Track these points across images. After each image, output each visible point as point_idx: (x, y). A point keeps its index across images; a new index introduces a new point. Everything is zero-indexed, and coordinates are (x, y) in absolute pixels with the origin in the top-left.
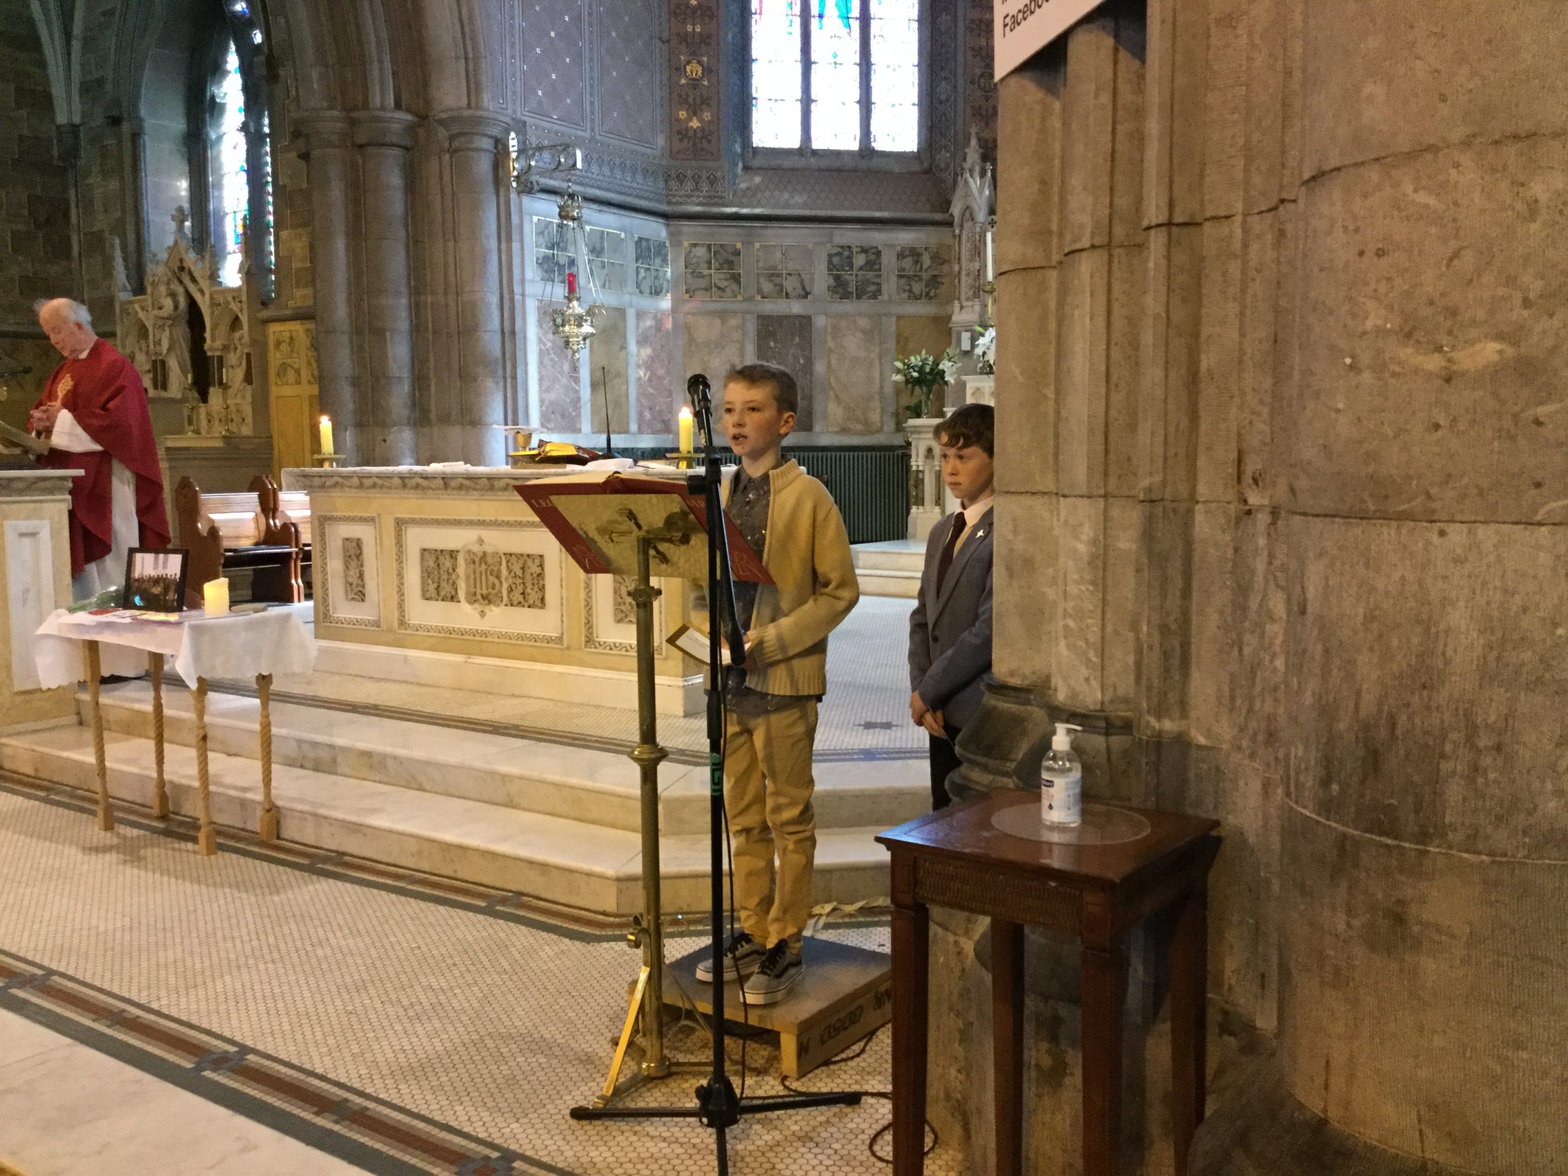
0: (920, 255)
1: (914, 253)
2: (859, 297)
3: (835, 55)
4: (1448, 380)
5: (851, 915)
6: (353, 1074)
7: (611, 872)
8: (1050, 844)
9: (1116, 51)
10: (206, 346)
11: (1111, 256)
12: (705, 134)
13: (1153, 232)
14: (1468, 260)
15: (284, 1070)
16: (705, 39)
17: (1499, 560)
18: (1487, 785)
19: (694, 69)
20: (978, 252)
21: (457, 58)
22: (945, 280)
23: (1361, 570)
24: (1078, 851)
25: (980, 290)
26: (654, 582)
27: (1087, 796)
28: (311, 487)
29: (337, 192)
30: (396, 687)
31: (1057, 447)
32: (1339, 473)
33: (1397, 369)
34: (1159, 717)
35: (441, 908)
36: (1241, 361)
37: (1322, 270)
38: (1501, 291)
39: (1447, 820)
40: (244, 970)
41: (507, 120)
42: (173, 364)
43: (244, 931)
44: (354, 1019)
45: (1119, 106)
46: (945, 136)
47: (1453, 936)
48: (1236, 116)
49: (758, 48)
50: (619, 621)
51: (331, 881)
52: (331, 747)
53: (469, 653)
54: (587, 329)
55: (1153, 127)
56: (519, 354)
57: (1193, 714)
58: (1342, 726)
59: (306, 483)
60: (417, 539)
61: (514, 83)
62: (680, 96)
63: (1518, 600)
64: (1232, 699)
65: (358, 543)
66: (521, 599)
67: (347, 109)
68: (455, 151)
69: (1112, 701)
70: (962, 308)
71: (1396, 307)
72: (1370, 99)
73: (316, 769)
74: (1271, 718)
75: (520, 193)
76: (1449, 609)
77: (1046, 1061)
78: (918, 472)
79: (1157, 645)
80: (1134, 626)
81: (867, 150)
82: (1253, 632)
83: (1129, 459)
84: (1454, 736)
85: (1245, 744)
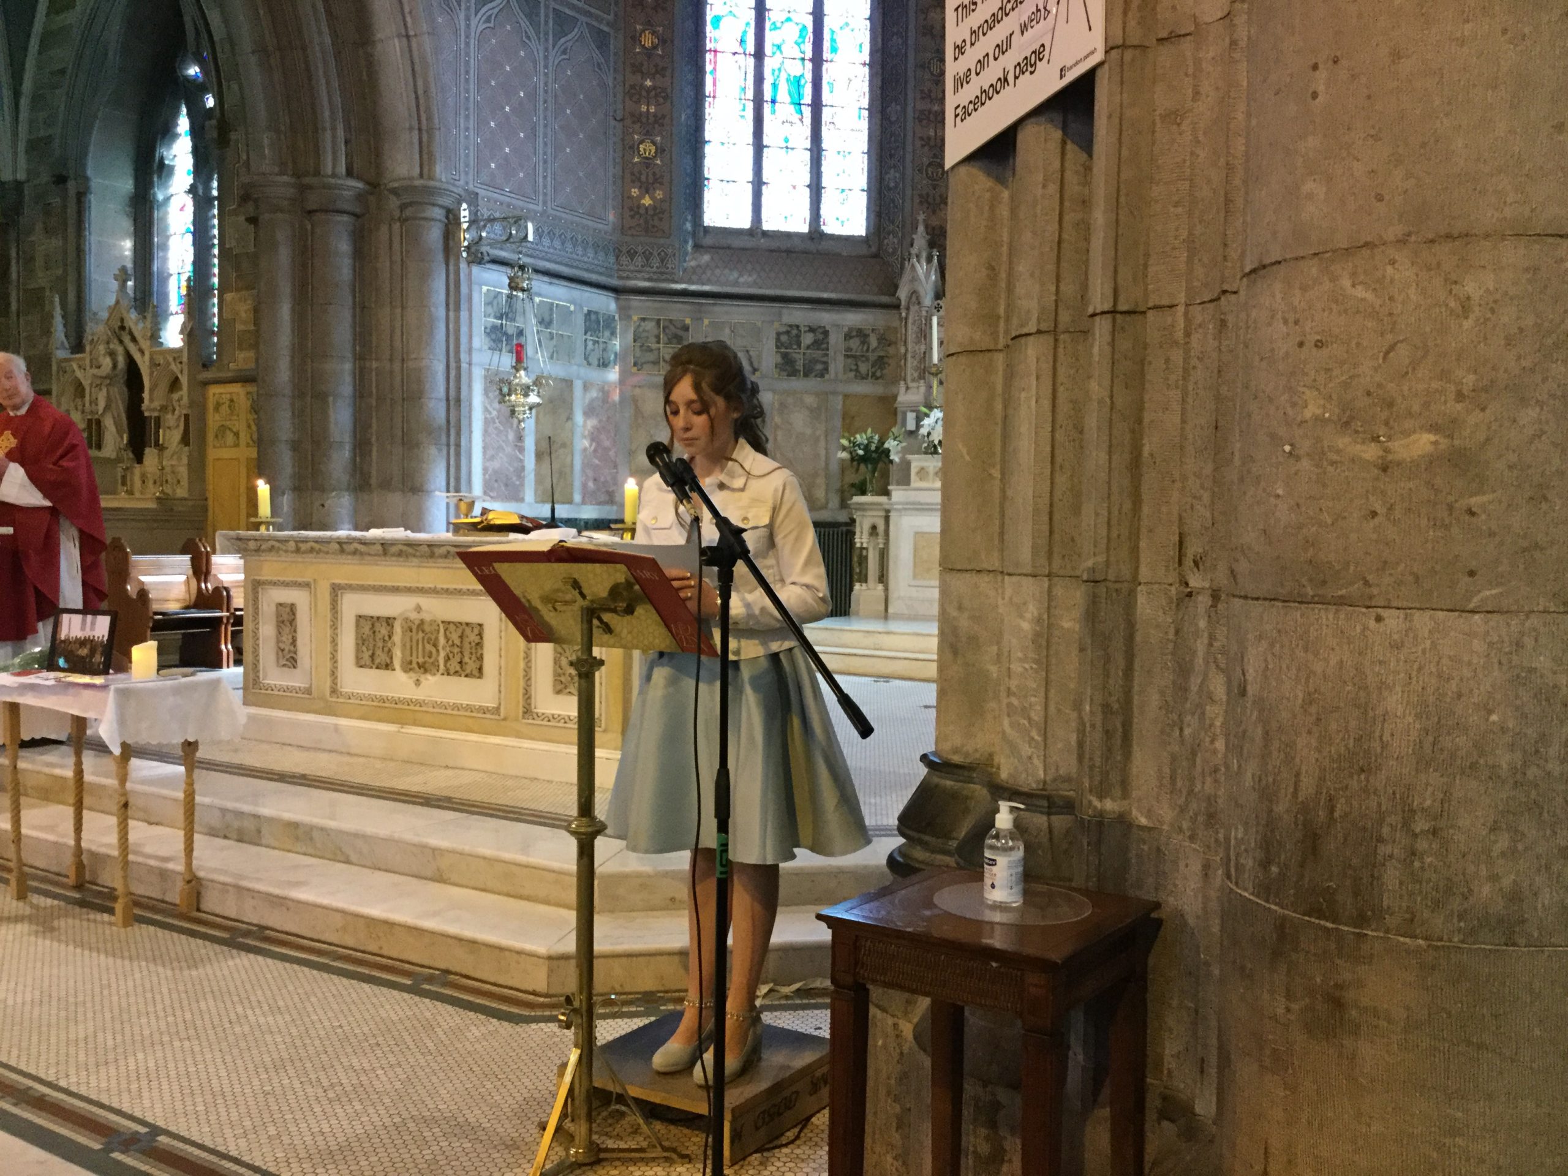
0: (866, 336)
1: (861, 334)
2: (806, 375)
3: (787, 140)
4: (1385, 469)
5: (787, 997)
6: (269, 1158)
7: (542, 950)
8: (992, 924)
9: (1064, 143)
10: (144, 406)
11: (1056, 340)
12: (657, 211)
13: (1098, 318)
14: (1403, 353)
15: (197, 1152)
16: (658, 120)
17: (1434, 646)
18: (1422, 868)
19: (647, 149)
20: (924, 334)
21: (411, 129)
22: (890, 361)
23: (1300, 653)
24: (1021, 930)
25: (925, 371)
26: (596, 652)
27: (1029, 876)
28: (245, 550)
29: (284, 256)
30: (324, 756)
31: (1002, 525)
32: (1278, 557)
33: (1335, 457)
34: (1101, 798)
35: (365, 986)
36: (1182, 448)
37: (1262, 359)
38: (1435, 385)
39: (1385, 903)
40: (158, 1047)
41: (460, 191)
42: (109, 423)
43: (159, 1007)
44: (271, 1100)
45: (1066, 197)
46: (893, 223)
47: (1389, 1021)
48: (1180, 210)
49: (711, 131)
50: (559, 692)
51: (251, 956)
52: (256, 817)
53: (403, 723)
54: (533, 399)
55: (1099, 217)
56: (464, 422)
57: (1135, 794)
58: (1280, 808)
59: (240, 547)
60: (353, 605)
61: (467, 156)
62: (632, 174)
63: (1453, 685)
64: (1173, 779)
65: (292, 608)
66: (458, 668)
67: (297, 175)
68: (406, 220)
69: (1055, 780)
70: (907, 388)
71: (1335, 397)
72: (1310, 196)
73: (240, 840)
74: (1211, 800)
75: (469, 263)
76: (1386, 694)
77: (984, 1149)
78: (862, 548)
79: (1099, 724)
80: (1077, 706)
81: (816, 233)
82: (1193, 714)
83: (1073, 540)
84: (1392, 819)
85: (1185, 825)
